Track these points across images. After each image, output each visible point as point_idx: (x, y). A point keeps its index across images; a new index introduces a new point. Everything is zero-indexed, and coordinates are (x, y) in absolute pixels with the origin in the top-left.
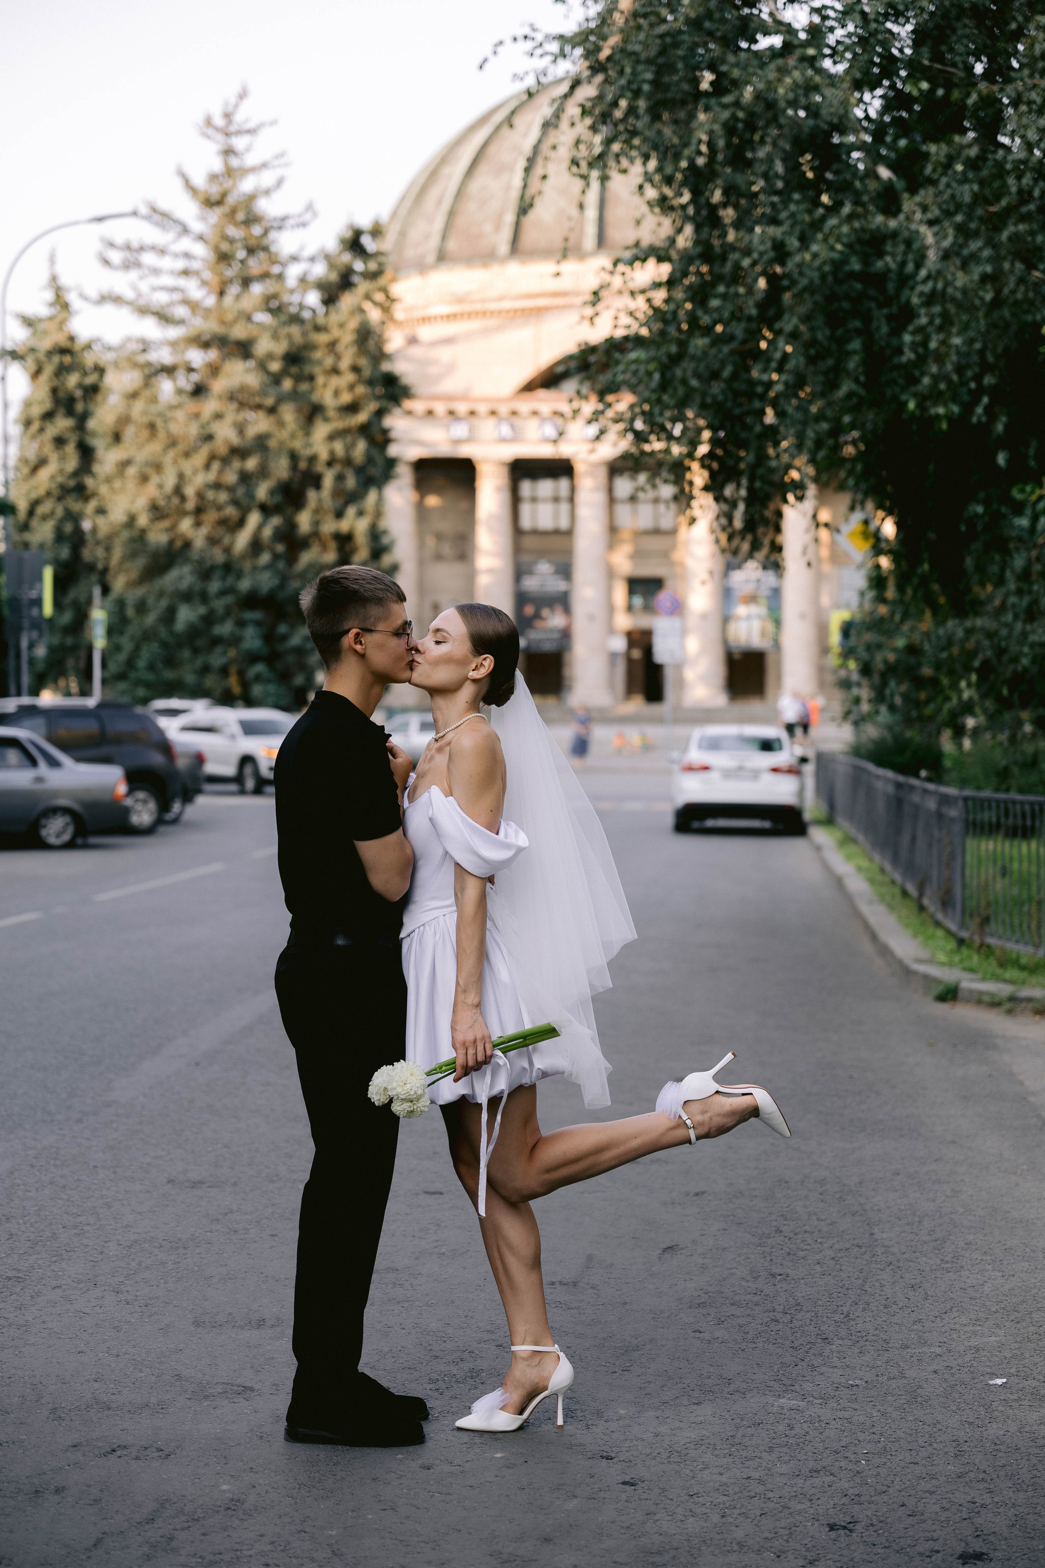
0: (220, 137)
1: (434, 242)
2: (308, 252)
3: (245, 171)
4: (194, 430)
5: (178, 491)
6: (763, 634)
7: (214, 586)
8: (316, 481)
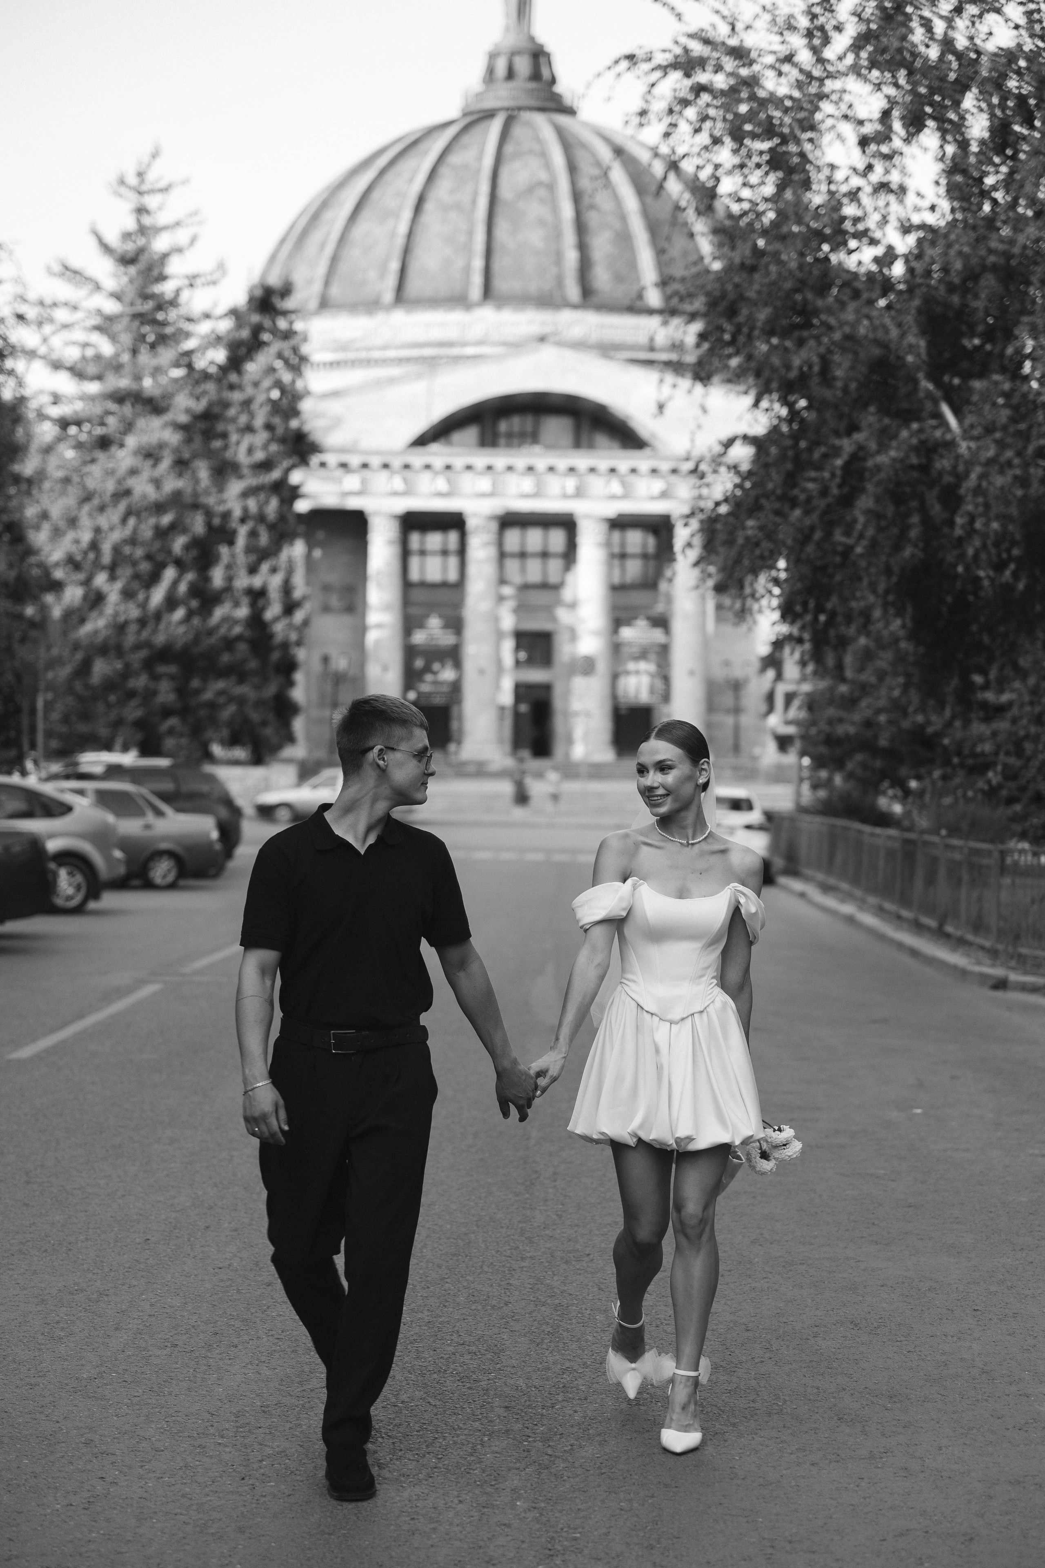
0: (133, 196)
1: (318, 289)
3: (158, 230)
4: (110, 486)
5: (94, 546)
6: (652, 691)
7: (129, 640)
8: (230, 539)
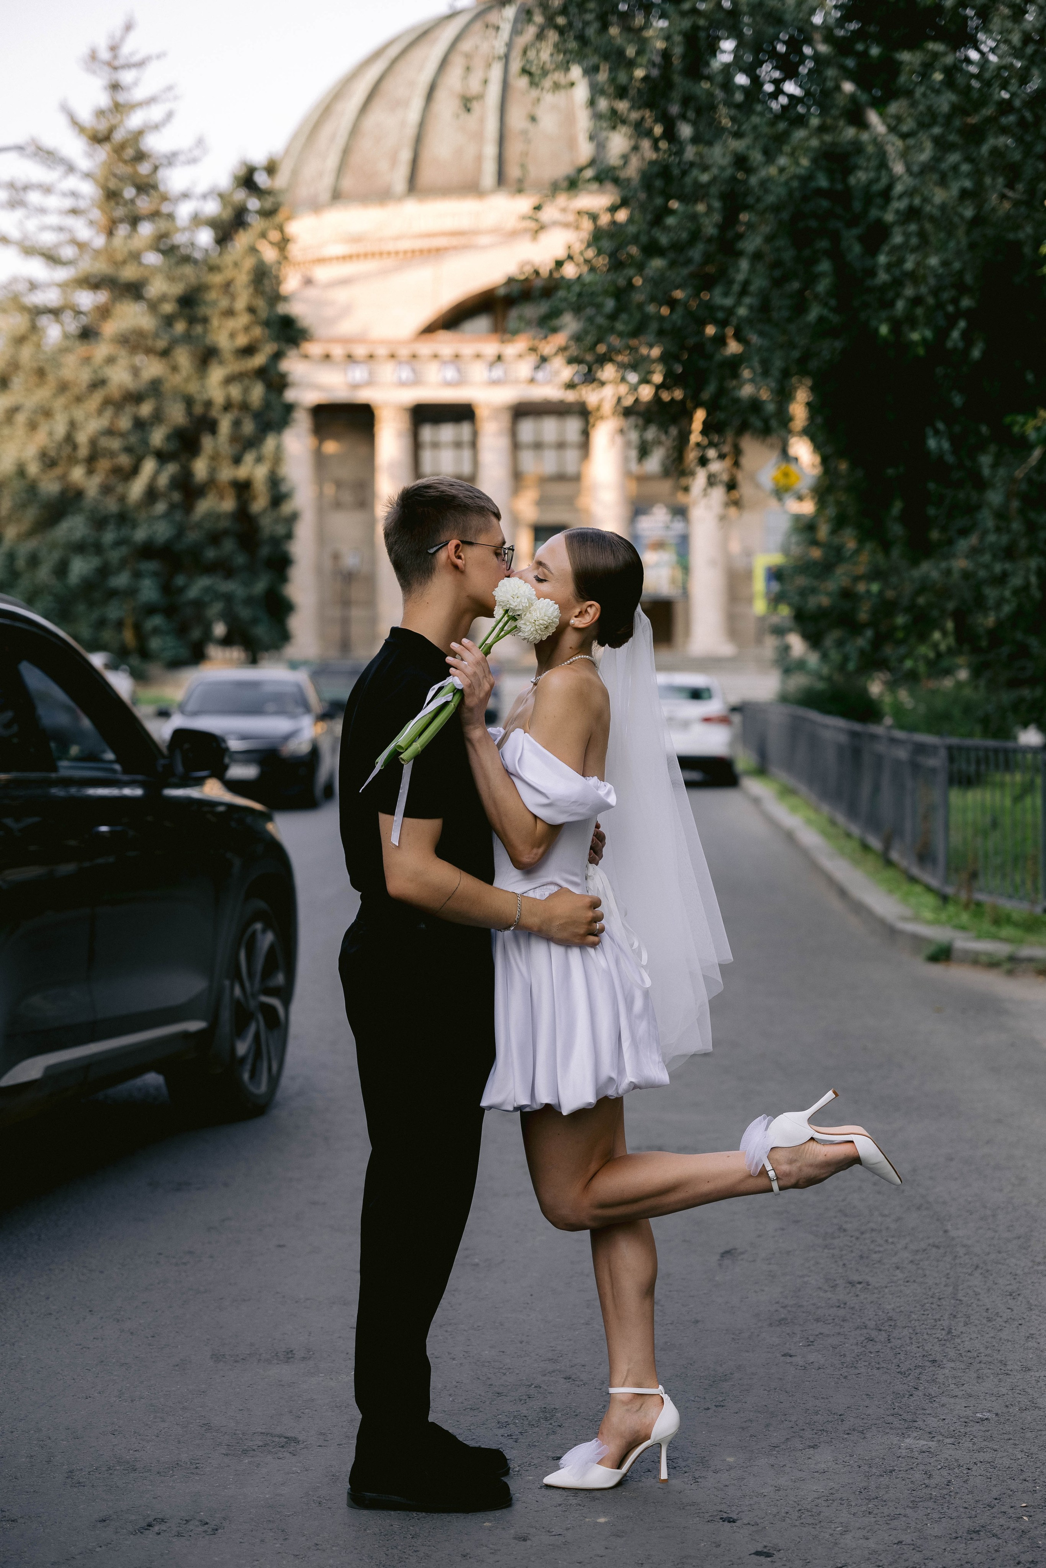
0: (106, 71)
1: (327, 181)
2: (202, 187)
3: (133, 106)
4: (85, 376)
5: (69, 439)
6: (673, 581)
7: (109, 537)
8: (212, 427)
